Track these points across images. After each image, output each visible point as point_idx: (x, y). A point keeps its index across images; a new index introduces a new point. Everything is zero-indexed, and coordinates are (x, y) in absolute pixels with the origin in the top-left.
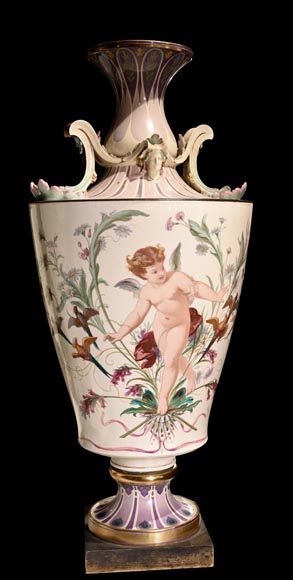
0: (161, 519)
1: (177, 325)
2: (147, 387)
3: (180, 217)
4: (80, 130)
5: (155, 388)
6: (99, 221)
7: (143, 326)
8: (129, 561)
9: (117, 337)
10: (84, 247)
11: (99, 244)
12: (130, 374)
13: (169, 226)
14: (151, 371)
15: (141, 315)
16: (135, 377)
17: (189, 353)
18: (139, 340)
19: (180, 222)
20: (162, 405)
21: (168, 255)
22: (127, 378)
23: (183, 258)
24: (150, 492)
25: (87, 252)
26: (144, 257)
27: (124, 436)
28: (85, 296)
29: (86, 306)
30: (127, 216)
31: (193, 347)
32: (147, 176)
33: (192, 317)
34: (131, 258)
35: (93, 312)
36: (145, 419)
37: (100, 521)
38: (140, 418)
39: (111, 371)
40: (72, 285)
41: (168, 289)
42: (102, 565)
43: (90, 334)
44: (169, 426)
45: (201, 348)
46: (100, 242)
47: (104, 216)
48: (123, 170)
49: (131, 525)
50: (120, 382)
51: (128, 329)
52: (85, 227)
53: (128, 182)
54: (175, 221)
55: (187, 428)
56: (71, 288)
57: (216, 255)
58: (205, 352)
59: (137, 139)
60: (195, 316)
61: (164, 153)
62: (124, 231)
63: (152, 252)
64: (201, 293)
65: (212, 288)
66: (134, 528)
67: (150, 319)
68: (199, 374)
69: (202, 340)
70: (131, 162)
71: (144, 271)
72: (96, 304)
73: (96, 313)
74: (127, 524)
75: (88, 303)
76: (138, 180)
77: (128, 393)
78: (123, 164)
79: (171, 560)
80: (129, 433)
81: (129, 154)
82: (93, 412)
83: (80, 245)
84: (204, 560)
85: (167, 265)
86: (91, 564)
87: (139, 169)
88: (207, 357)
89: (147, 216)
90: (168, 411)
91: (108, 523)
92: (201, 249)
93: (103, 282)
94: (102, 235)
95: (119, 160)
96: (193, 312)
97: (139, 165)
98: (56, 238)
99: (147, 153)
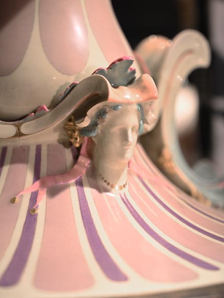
48: (20, 156)
70: (46, 136)
76: (73, 190)
78: (21, 142)
87: (68, 155)
97: (68, 144)
99: (101, 114)
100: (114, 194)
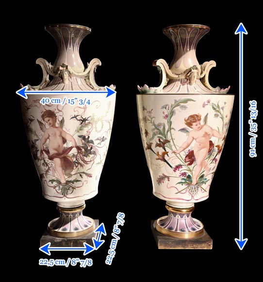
0: (189, 228)
1: (204, 148)
2: (189, 173)
3: (209, 102)
4: (161, 63)
5: (192, 174)
6: (173, 103)
7: (189, 148)
8: (177, 245)
9: (178, 152)
10: (165, 114)
11: (172, 113)
12: (182, 167)
13: (204, 106)
14: (191, 167)
15: (189, 143)
16: (184, 169)
17: (207, 160)
18: (187, 154)
19: (209, 104)
20: (194, 181)
21: (203, 118)
22: (180, 169)
23: (208, 119)
24: (184, 217)
25: (167, 116)
26: (192, 119)
27: (177, 193)
28: (164, 135)
29: (164, 139)
30: (186, 101)
31: (209, 157)
32: (190, 83)
33: (210, 144)
34: (186, 119)
35: (167, 141)
36: (186, 187)
37: (163, 227)
38: (184, 186)
39: (174, 166)
40: (159, 130)
41: (202, 132)
42: (165, 246)
43: (165, 151)
44: (196, 189)
45: (212, 157)
46: (173, 112)
47: (176, 101)
48: (179, 80)
49: (176, 230)
50: (177, 171)
51: (183, 149)
52: (167, 105)
53: (182, 86)
54: (207, 103)
55: (203, 191)
56: (158, 131)
57: (222, 118)
58: (214, 159)
59: (186, 67)
60: (211, 144)
61: (198, 73)
62: (185, 107)
63: (196, 117)
64: (214, 135)
65: (219, 132)
66: (178, 231)
67: (192, 145)
68: (210, 168)
69: (213, 154)
70: (183, 77)
71: (192, 125)
72: (169, 138)
73: (169, 142)
74: (175, 229)
75: (165, 137)
76: (186, 85)
77: (180, 176)
78: (179, 78)
79: (194, 245)
80: (179, 192)
81: (182, 74)
82: (163, 182)
83: (164, 113)
84: (208, 246)
85: (202, 122)
86: (161, 245)
87: (186, 80)
88: (214, 162)
89: (195, 101)
90: (197, 184)
91: (166, 228)
92: (216, 116)
93: (173, 129)
94: (174, 109)
95: (178, 76)
96: (211, 142)
97: (186, 78)
98: (152, 110)
99: (191, 74)
100: (193, 86)
